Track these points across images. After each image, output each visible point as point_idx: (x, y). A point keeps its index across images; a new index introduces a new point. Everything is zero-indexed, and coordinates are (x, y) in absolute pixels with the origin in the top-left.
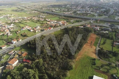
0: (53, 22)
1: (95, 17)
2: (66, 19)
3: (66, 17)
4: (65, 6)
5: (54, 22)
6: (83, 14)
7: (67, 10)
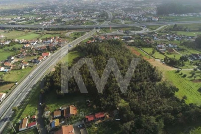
0: (35, 43)
1: (95, 25)
2: (54, 34)
3: (49, 31)
4: (29, 11)
5: (37, 43)
6: (75, 22)
7: (40, 18)
